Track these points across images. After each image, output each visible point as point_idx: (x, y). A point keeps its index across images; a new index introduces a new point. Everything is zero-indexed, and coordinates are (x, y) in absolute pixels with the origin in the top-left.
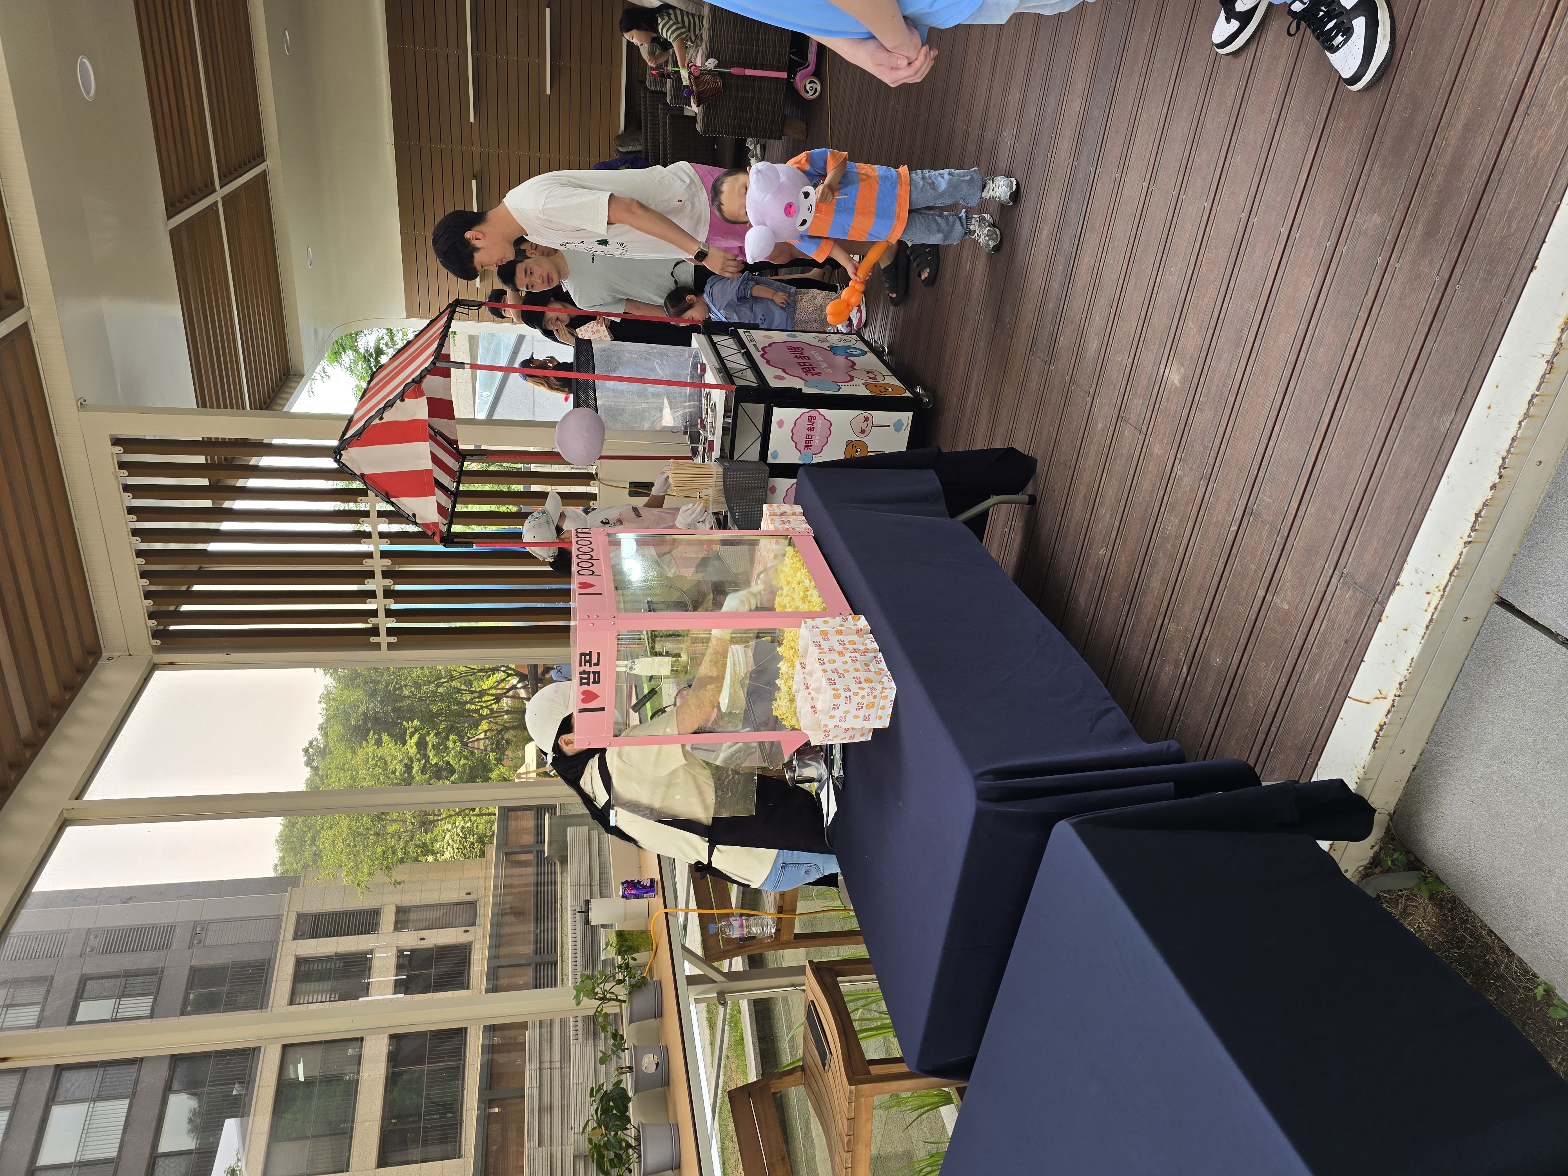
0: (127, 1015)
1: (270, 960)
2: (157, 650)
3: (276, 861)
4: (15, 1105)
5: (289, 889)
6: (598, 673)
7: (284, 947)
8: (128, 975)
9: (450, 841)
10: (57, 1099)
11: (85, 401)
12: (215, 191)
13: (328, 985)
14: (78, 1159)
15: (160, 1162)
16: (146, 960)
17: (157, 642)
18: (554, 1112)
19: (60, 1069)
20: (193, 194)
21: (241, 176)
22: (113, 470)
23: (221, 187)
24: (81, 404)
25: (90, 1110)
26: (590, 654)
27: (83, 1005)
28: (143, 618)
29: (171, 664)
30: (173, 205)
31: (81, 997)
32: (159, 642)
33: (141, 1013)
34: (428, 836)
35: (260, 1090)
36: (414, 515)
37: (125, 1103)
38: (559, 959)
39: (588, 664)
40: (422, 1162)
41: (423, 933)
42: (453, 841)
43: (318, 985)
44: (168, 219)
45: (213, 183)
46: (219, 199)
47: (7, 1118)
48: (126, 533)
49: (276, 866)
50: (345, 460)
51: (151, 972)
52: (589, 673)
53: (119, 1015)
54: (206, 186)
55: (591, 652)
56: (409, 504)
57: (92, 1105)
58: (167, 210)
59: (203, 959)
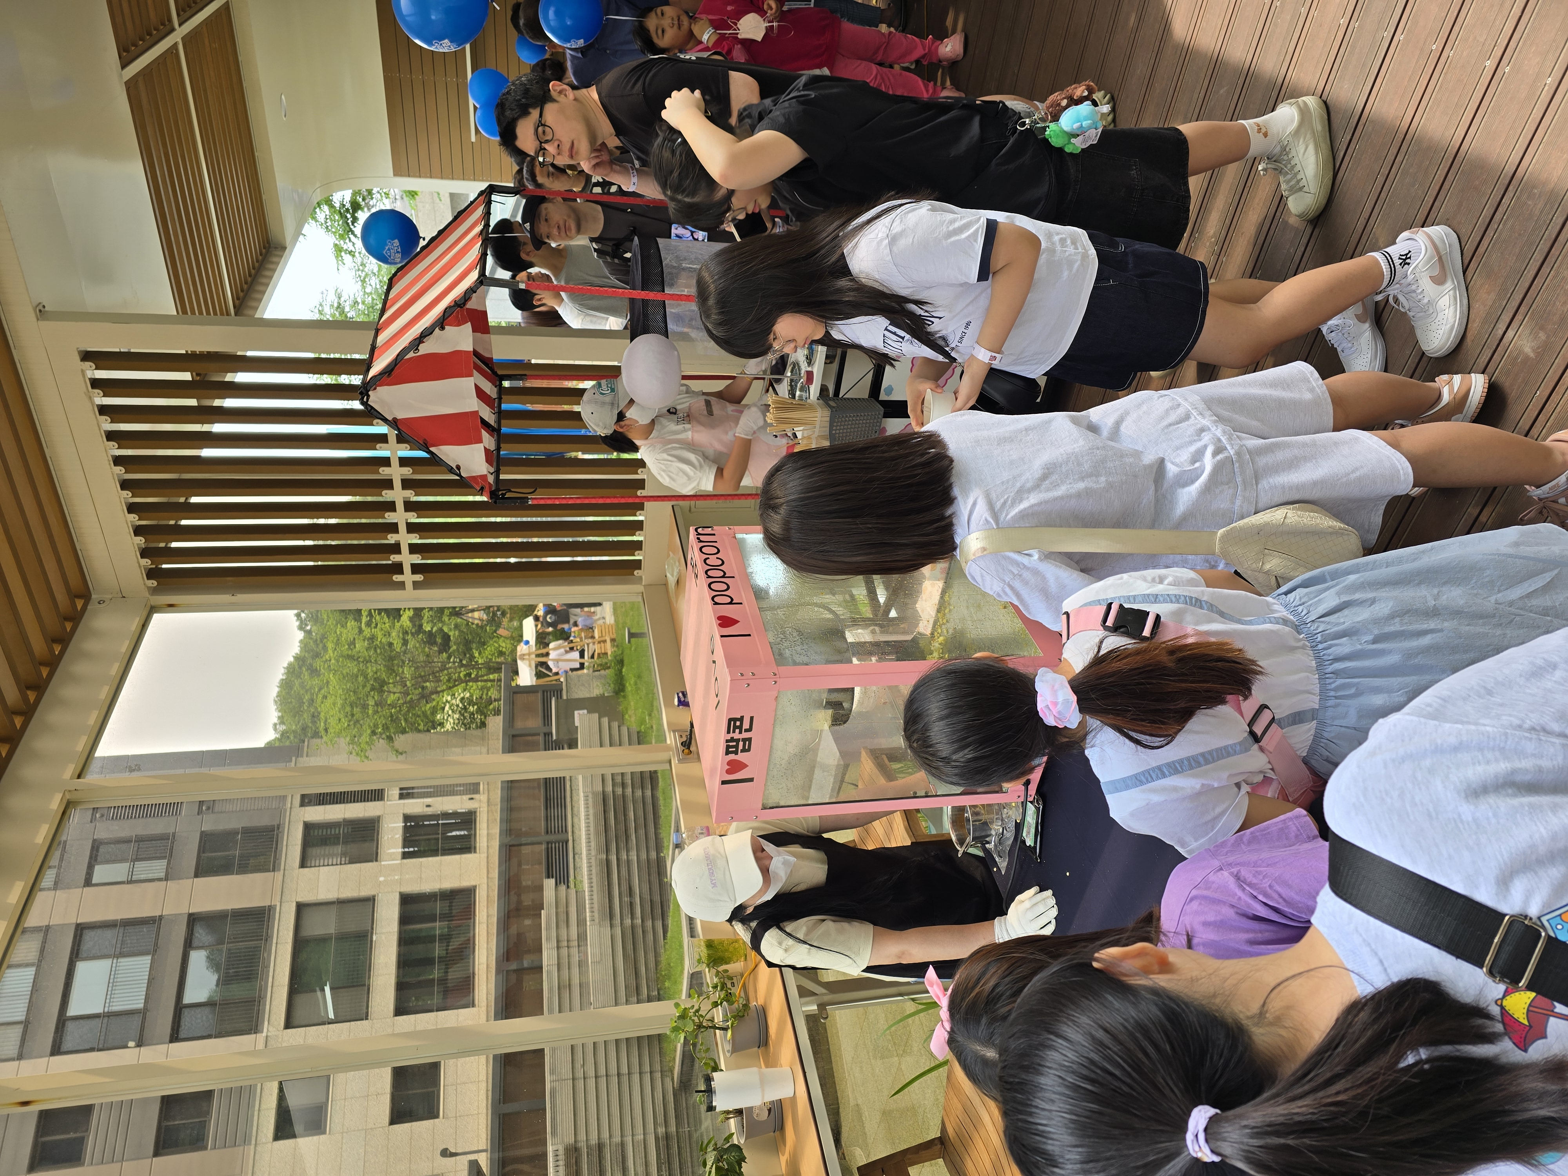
0: (143, 877)
1: (278, 827)
2: (154, 591)
3: (276, 720)
4: (40, 961)
5: (294, 759)
6: (750, 740)
7: (292, 813)
8: (140, 840)
9: (450, 712)
10: (80, 956)
11: (44, 307)
12: (173, 30)
13: (339, 849)
14: (106, 1010)
15: (186, 1012)
16: (157, 826)
17: (153, 583)
18: (573, 989)
19: (81, 929)
20: (148, 35)
21: (202, 9)
22: (85, 389)
23: (180, 25)
24: (40, 311)
25: (114, 965)
26: (741, 719)
27: (98, 868)
28: (135, 557)
29: (171, 607)
30: (126, 50)
31: (96, 860)
32: (155, 583)
33: (156, 876)
34: (428, 706)
35: (279, 946)
36: (458, 467)
37: (146, 960)
38: (570, 838)
39: (737, 731)
40: (437, 1011)
41: (428, 800)
42: (453, 712)
43: (328, 849)
44: (123, 67)
45: (170, 20)
46: (179, 40)
47: (34, 973)
48: (107, 462)
49: (275, 725)
50: (374, 402)
51: (163, 837)
52: (737, 741)
53: (134, 878)
54: (163, 24)
55: (742, 717)
56: (450, 453)
57: (115, 961)
58: (120, 58)
59: (210, 824)
